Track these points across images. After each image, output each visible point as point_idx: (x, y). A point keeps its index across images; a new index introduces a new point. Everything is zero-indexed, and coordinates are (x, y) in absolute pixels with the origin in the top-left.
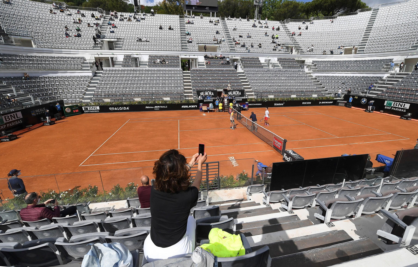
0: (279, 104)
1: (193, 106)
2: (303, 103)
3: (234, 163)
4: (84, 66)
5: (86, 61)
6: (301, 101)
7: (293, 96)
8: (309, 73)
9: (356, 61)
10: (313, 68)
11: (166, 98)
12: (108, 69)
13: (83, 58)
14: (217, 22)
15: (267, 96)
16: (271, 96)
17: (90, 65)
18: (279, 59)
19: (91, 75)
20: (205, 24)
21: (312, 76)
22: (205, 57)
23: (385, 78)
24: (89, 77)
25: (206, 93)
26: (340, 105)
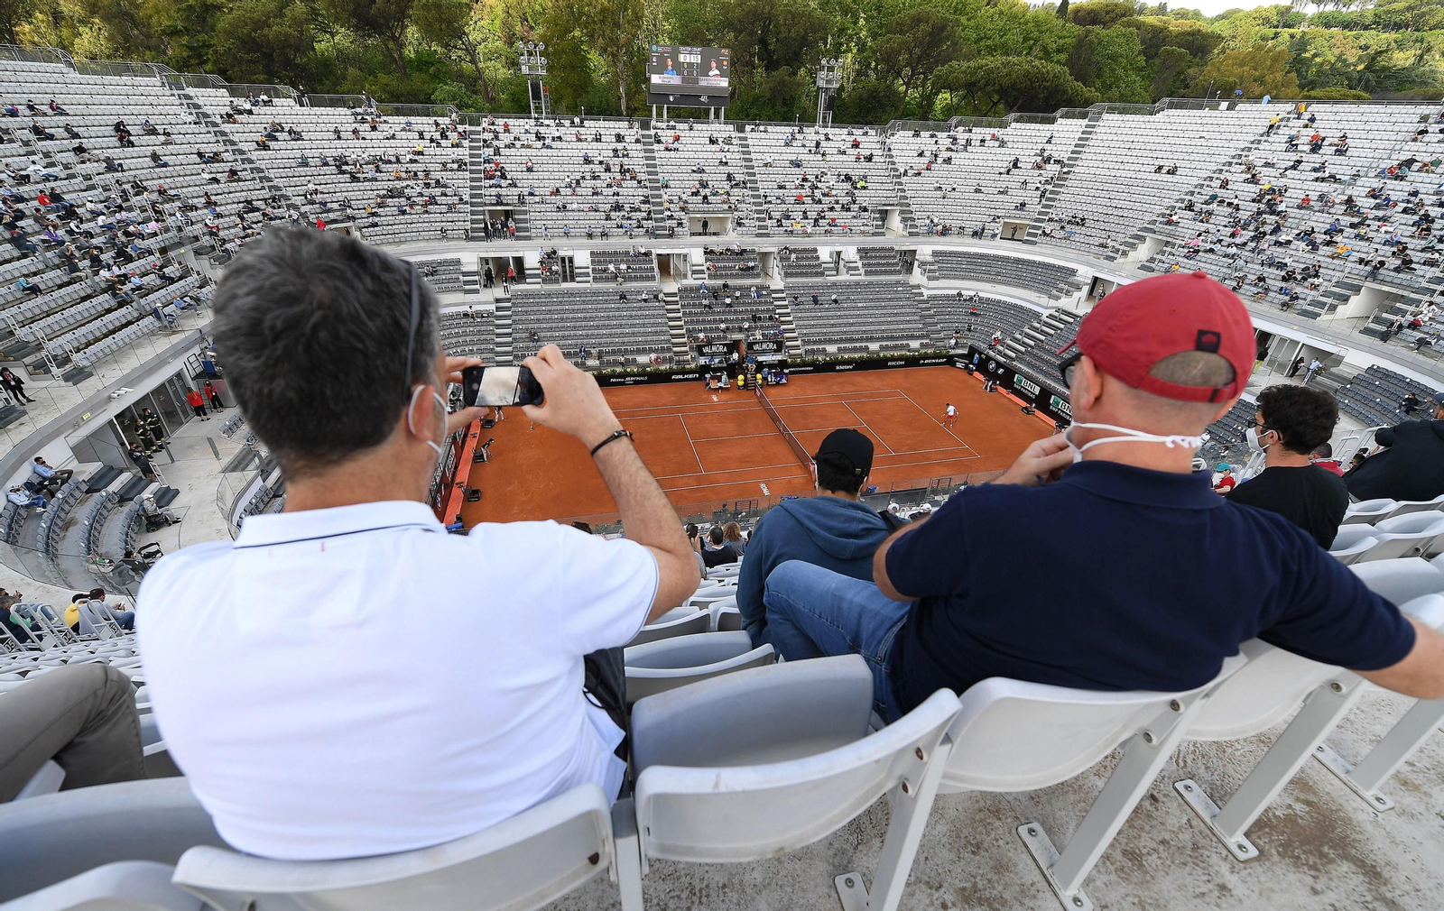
0: (846, 367)
1: (690, 376)
2: (890, 364)
3: (766, 492)
4: (466, 283)
5: (464, 269)
6: (886, 360)
7: (874, 346)
8: (918, 287)
9: (1018, 261)
10: (930, 271)
11: (642, 359)
12: (519, 290)
13: (458, 262)
14: (728, 141)
15: (824, 350)
16: (832, 349)
17: (476, 278)
18: (859, 250)
19: (492, 307)
20: (699, 148)
21: (921, 294)
22: (705, 253)
23: (1044, 318)
24: (490, 314)
25: (714, 349)
26: (959, 365)
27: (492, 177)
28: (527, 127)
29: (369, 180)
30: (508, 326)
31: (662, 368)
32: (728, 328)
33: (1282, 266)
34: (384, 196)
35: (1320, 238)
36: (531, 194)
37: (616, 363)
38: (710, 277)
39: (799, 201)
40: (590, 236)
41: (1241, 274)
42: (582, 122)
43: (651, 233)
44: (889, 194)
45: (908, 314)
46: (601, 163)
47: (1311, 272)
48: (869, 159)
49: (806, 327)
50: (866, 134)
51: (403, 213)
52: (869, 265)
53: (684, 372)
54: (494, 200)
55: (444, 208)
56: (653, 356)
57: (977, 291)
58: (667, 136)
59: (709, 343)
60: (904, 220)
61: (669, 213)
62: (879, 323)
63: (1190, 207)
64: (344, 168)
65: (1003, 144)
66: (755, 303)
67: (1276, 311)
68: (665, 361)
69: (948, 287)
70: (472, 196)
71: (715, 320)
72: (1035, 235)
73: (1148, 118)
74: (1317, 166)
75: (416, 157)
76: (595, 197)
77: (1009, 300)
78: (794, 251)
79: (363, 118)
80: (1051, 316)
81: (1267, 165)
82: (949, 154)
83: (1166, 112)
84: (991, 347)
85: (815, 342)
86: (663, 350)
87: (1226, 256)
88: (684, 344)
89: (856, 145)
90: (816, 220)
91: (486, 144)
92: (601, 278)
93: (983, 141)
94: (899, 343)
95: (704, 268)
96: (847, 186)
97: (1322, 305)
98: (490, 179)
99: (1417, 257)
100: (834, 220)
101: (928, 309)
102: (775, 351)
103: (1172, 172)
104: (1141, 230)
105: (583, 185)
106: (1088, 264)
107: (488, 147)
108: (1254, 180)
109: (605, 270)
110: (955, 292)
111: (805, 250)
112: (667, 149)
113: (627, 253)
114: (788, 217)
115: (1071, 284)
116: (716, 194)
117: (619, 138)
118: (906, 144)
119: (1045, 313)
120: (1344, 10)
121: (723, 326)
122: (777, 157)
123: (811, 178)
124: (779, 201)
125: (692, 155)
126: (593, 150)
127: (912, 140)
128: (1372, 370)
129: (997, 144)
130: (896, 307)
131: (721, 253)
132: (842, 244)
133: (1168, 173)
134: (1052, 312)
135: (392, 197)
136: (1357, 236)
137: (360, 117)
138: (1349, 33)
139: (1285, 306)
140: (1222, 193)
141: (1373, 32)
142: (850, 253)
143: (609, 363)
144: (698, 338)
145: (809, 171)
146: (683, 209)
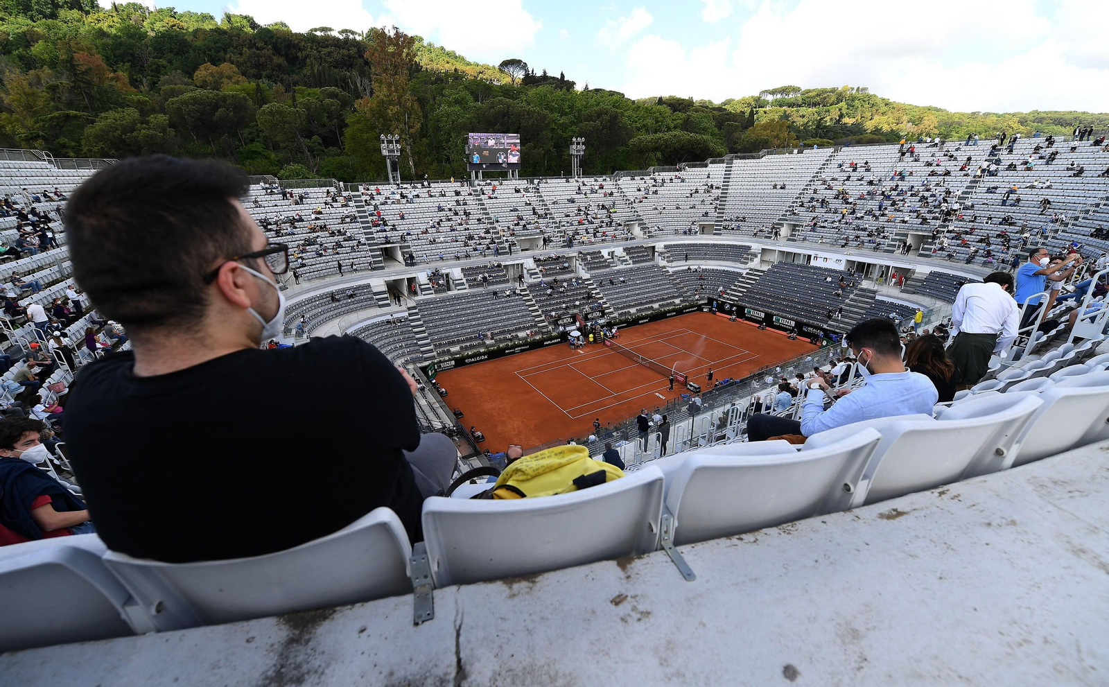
0: (645, 321)
1: (556, 341)
2: (668, 315)
4: (379, 300)
5: (375, 291)
6: (666, 312)
7: (656, 306)
8: (664, 267)
9: (714, 245)
10: (668, 257)
11: (521, 334)
12: (421, 300)
13: (368, 286)
14: (526, 190)
15: (629, 312)
16: (633, 311)
17: (386, 295)
18: (625, 250)
19: (406, 314)
20: (510, 196)
21: (668, 271)
22: (535, 261)
23: (744, 275)
24: (406, 319)
25: (565, 320)
26: (705, 310)
27: (378, 225)
28: (392, 190)
29: (289, 234)
30: (421, 326)
31: (537, 338)
32: (567, 307)
33: (865, 230)
34: (303, 245)
35: (877, 213)
36: (409, 234)
37: (506, 340)
38: (544, 276)
39: (580, 223)
40: (458, 258)
41: (846, 236)
42: (429, 184)
43: (497, 253)
44: (629, 214)
45: (666, 284)
46: (450, 210)
47: (880, 231)
48: (611, 194)
49: (612, 300)
50: (605, 180)
51: (321, 255)
52: (633, 257)
53: (551, 338)
54: (383, 240)
55: (349, 250)
56: (528, 332)
57: (699, 265)
58: (488, 189)
59: (560, 318)
60: (643, 229)
61: (505, 238)
62: (652, 292)
63: (802, 206)
64: (269, 227)
65: (683, 181)
66: (577, 289)
67: (872, 253)
68: (536, 333)
69: (681, 265)
70: (368, 239)
71: (557, 303)
72: (720, 230)
73: (758, 160)
74: (860, 178)
75: (318, 216)
76: (453, 232)
77: (719, 268)
78: (589, 254)
79: (271, 191)
80: (747, 274)
81: (833, 179)
82: (655, 189)
83: (767, 157)
84: (720, 296)
85: (622, 308)
86: (532, 326)
87: (833, 228)
88: (543, 321)
89: (601, 187)
90: (595, 234)
91: (367, 203)
92: (474, 285)
93: (671, 180)
94: (669, 301)
95: (537, 270)
96: (604, 211)
97: (894, 246)
98: (376, 226)
99: (928, 216)
100: (604, 233)
101: (675, 280)
102: (601, 317)
103: (783, 188)
104: (779, 220)
105: (442, 225)
106: (757, 242)
107: (369, 205)
108: (830, 188)
109: (475, 280)
110: (686, 268)
111: (594, 253)
112: (490, 198)
113: (486, 267)
114: (578, 234)
115: (751, 254)
116: (529, 224)
117: (458, 193)
118: (629, 185)
119: (744, 272)
120: (786, 97)
121: (564, 305)
122: (558, 198)
123: (583, 209)
124: (569, 225)
125: (506, 200)
126: (443, 202)
127: (631, 182)
128: (933, 274)
129: (680, 180)
130: (657, 281)
131: (545, 260)
132: (614, 247)
133: (781, 188)
134: (748, 271)
135: (308, 245)
136: (895, 210)
137: (269, 191)
138: (793, 109)
139: (876, 249)
140: (815, 196)
141: (804, 108)
142: (619, 251)
143: (501, 341)
144: (552, 316)
145: (581, 205)
146: (512, 235)
